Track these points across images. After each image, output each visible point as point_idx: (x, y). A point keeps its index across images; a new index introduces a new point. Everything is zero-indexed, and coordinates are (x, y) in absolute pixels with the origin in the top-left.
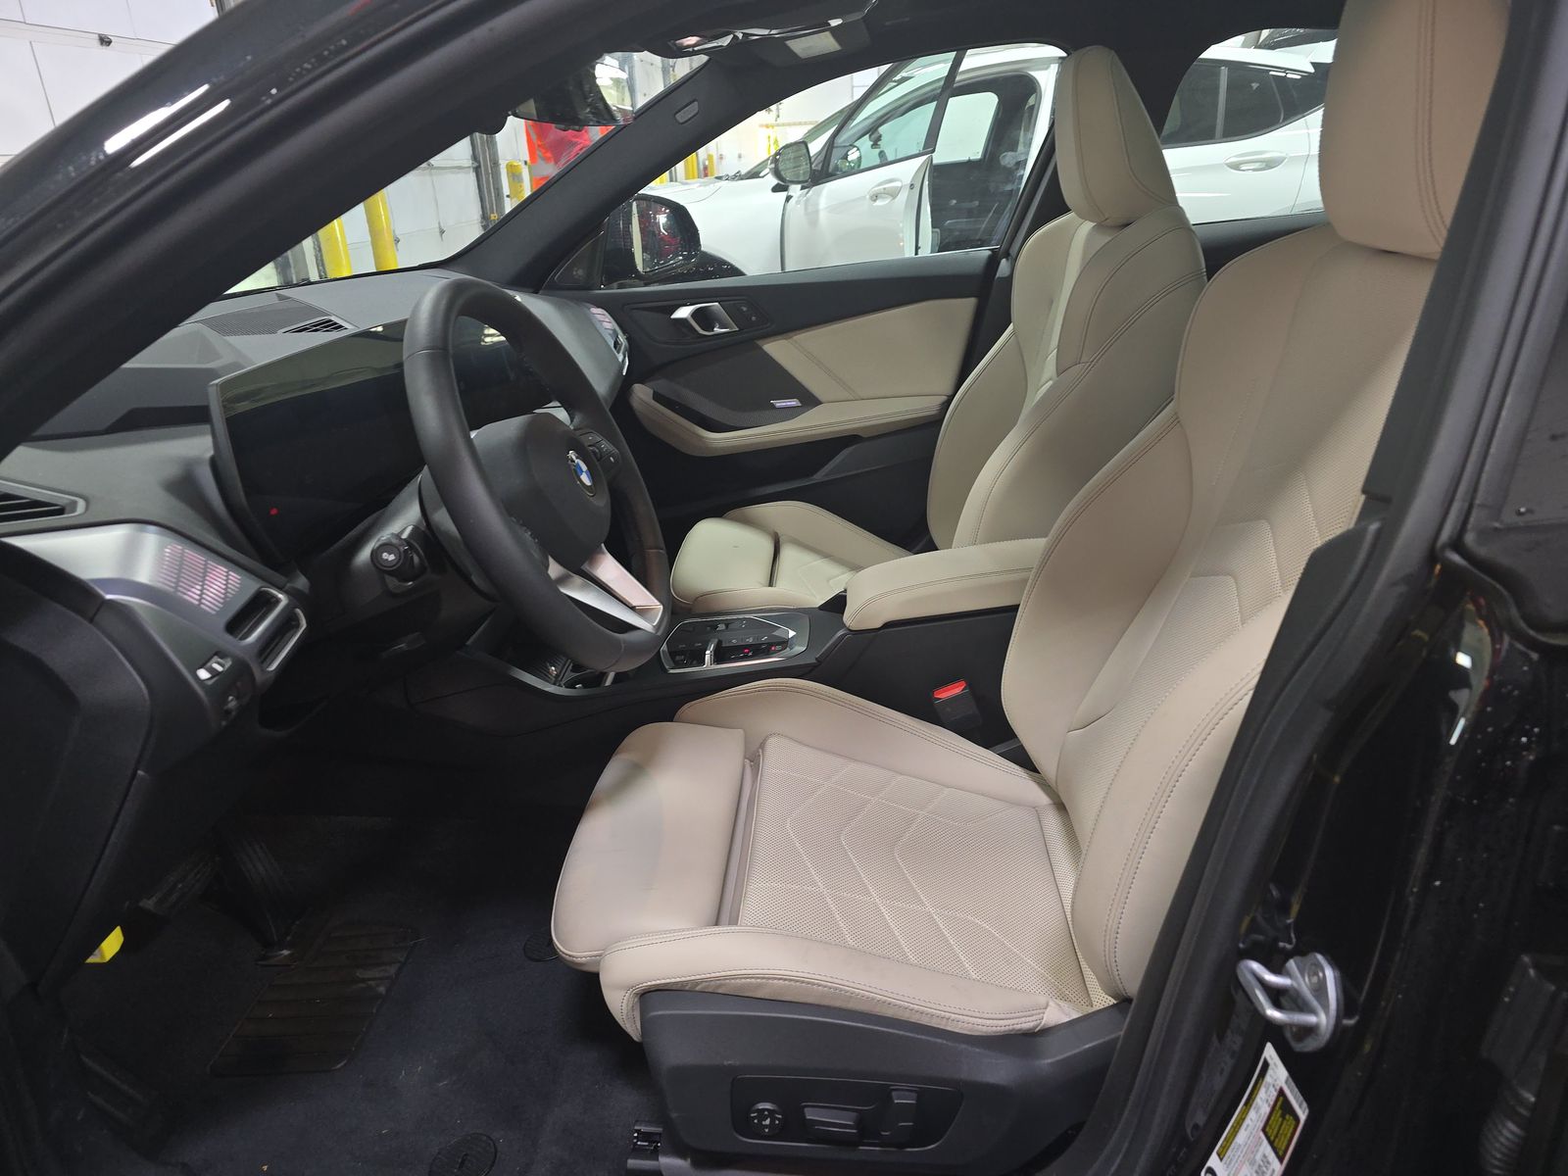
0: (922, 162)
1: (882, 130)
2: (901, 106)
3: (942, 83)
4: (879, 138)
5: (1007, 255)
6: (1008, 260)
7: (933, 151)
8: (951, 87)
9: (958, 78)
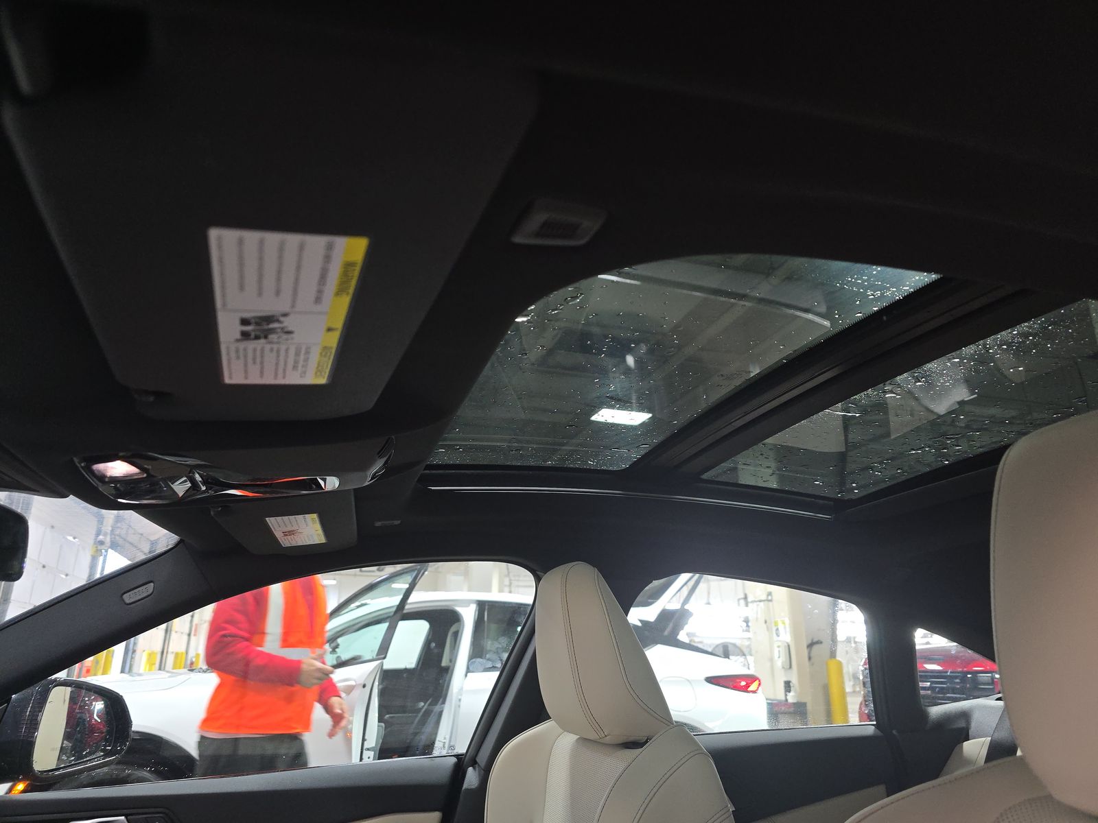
0: (375, 665)
1: (339, 640)
2: (358, 623)
3: (394, 609)
4: (337, 646)
5: (474, 763)
6: (474, 768)
7: (385, 658)
8: (401, 613)
9: (407, 607)
